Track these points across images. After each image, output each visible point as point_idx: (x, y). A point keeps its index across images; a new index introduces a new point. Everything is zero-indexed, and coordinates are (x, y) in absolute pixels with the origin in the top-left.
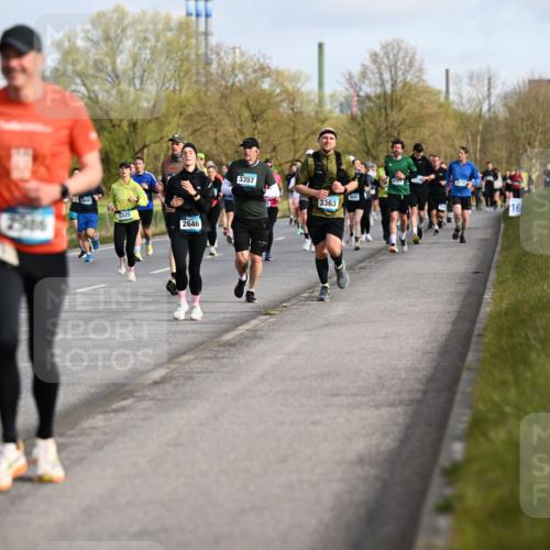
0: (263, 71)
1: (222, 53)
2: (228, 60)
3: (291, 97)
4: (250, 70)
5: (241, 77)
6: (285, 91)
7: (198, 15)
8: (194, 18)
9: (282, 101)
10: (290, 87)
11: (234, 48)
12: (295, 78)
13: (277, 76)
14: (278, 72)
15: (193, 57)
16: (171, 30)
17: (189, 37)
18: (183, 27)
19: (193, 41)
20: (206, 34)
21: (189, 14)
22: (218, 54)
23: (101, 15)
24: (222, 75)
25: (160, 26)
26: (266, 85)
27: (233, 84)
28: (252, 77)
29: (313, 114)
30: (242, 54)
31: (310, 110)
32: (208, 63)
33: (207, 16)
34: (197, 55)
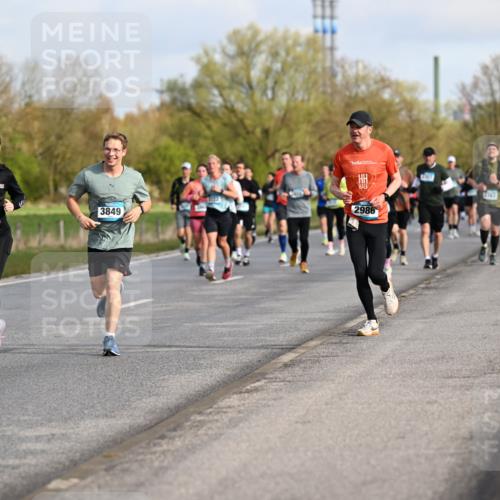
0: (384, 82)
1: (347, 67)
2: (352, 72)
3: (410, 106)
4: (371, 82)
5: (363, 88)
6: (404, 101)
7: (324, 32)
8: (320, 35)
9: (401, 109)
10: (408, 96)
11: (357, 62)
12: (413, 89)
13: (396, 87)
14: (398, 84)
15: (320, 69)
16: (300, 45)
17: (316, 51)
18: (311, 43)
19: (320, 56)
20: (332, 49)
21: (316, 31)
22: (343, 67)
23: (236, 33)
24: (347, 86)
25: (290, 42)
26: (386, 95)
27: (357, 95)
28: (374, 87)
29: (429, 121)
30: (365, 67)
31: (426, 117)
32: (334, 75)
33: (333, 32)
34: (324, 69)
